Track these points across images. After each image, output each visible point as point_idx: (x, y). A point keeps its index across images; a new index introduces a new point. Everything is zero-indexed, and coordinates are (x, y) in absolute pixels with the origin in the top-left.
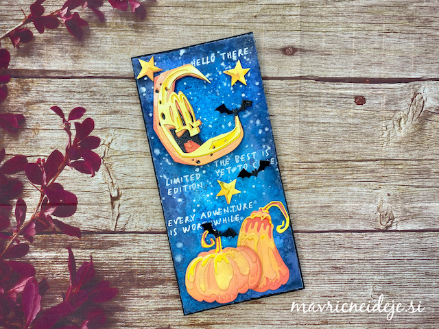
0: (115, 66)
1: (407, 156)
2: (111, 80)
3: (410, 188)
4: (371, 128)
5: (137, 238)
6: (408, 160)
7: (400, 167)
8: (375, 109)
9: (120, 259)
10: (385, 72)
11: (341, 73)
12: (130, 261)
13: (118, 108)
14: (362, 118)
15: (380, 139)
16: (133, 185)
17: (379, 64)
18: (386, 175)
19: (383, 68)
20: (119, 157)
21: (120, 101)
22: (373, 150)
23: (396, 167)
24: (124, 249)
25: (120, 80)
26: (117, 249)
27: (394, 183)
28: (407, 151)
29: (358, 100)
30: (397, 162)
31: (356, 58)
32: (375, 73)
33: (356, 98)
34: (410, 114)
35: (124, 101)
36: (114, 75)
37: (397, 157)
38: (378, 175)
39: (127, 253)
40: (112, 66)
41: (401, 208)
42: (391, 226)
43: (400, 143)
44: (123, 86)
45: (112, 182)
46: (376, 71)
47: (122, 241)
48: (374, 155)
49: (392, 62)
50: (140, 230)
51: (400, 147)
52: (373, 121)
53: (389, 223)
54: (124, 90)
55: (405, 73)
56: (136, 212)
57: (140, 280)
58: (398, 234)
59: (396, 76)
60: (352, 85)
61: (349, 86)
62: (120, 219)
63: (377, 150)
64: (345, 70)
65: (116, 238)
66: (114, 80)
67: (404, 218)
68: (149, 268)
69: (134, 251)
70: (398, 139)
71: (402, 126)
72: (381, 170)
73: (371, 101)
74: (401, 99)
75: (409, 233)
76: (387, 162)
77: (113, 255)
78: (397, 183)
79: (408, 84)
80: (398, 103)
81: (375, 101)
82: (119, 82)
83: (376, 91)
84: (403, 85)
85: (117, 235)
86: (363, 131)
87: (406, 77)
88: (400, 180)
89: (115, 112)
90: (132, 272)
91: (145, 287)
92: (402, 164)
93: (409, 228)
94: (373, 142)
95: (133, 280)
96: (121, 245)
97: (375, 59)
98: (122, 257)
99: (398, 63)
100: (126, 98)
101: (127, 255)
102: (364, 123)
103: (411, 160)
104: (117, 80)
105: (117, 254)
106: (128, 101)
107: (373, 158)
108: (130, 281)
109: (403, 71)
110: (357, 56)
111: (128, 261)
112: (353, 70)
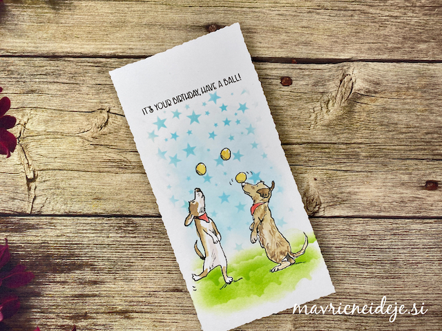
0: (33, 45)
1: (334, 139)
2: (29, 59)
3: (338, 172)
4: (298, 111)
5: (54, 221)
6: (336, 144)
7: (327, 150)
8: (302, 91)
9: (37, 242)
10: (313, 52)
11: (267, 52)
12: (46, 244)
13: (35, 87)
14: (288, 100)
15: (307, 121)
16: (50, 167)
17: (306, 44)
18: (313, 159)
19: (310, 47)
20: (35, 138)
21: (37, 80)
22: (299, 133)
23: (323, 150)
24: (40, 232)
25: (38, 59)
26: (34, 232)
27: (321, 168)
28: (336, 134)
29: (284, 81)
30: (324, 146)
31: (284, 37)
32: (302, 53)
33: (282, 78)
34: (339, 96)
35: (42, 80)
36: (33, 54)
37: (325, 140)
38: (304, 158)
39: (44, 237)
40: (30, 45)
41: (329, 193)
42: (317, 212)
43: (328, 126)
44: (41, 65)
45: (28, 163)
46: (304, 51)
47: (38, 224)
48: (300, 138)
49: (320, 42)
50: (57, 213)
51: (327, 130)
52: (300, 103)
53: (317, 209)
54: (42, 68)
55: (333, 53)
56: (54, 194)
57: (57, 264)
58: (325, 220)
59: (325, 57)
60: (278, 65)
61: (275, 67)
62: (36, 202)
63: (303, 133)
64: (271, 49)
65: (33, 221)
66: (32, 59)
67: (331, 204)
68: (67, 252)
69: (51, 234)
70: (326, 122)
71: (330, 109)
72: (307, 153)
73: (298, 82)
74: (329, 80)
75: (337, 219)
76: (314, 145)
77: (29, 239)
78: (324, 168)
79: (336, 65)
80: (326, 85)
81: (302, 83)
82: (38, 61)
83: (303, 72)
84: (331, 65)
85: (33, 217)
86: (290, 113)
87: (334, 57)
88: (327, 164)
89: (32, 92)
90: (49, 256)
91: (62, 272)
92: (329, 148)
93: (337, 214)
94: (300, 125)
95: (50, 265)
96: (37, 228)
97: (303, 39)
98: (38, 240)
99: (326, 43)
100: (44, 77)
101: (44, 239)
102: (290, 105)
103: (339, 144)
104: (35, 59)
105: (33, 237)
106: (45, 80)
107: (299, 141)
108: (47, 265)
109: (331, 51)
110: (284, 34)
111: (44, 244)
112: (279, 50)
